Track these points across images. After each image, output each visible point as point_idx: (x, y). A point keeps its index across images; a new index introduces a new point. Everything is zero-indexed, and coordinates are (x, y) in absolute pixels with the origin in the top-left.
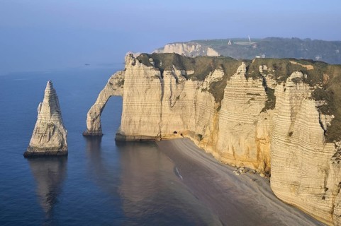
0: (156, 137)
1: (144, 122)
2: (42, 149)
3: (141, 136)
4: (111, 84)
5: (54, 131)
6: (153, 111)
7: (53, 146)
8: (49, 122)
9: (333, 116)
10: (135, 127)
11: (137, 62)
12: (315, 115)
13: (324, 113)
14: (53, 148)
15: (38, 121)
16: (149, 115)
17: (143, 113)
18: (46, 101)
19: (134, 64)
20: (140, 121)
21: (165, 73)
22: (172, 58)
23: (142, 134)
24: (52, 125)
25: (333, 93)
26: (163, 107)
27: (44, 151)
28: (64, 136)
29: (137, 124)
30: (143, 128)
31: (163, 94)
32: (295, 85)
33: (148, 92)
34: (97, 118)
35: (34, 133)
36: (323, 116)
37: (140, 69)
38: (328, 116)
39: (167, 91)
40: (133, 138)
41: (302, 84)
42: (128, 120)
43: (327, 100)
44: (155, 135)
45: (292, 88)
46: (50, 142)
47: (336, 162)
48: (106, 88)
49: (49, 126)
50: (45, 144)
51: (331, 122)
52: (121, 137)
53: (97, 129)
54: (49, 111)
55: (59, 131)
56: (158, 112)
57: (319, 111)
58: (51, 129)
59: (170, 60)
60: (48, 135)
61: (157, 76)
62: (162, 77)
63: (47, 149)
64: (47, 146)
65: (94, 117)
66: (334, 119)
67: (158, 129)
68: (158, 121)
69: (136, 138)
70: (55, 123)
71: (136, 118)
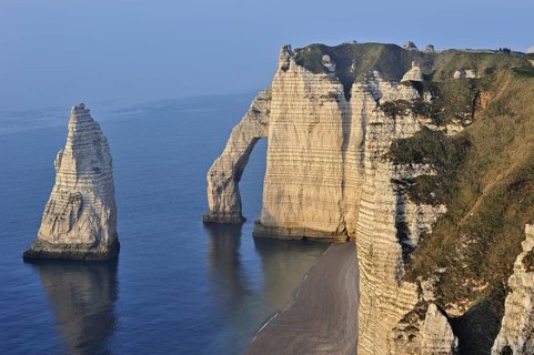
0: (336, 233)
1: (308, 198)
2: (57, 246)
3: (305, 230)
4: (256, 112)
5: (81, 210)
6: (327, 175)
7: (79, 241)
8: (73, 191)
9: (443, 209)
10: (291, 208)
11: (292, 62)
12: (386, 203)
13: (417, 200)
14: (78, 246)
15: (55, 189)
16: (317, 182)
17: (306, 179)
18: (68, 146)
19: (285, 69)
20: (300, 196)
21: (355, 87)
22: (376, 54)
23: (306, 225)
24: (79, 197)
25: (468, 144)
26: (347, 166)
27: (60, 251)
28: (103, 221)
29: (295, 201)
30: (308, 212)
31: (346, 136)
32: (389, 120)
33: (315, 130)
34: (226, 185)
35: (45, 213)
36: (411, 207)
37: (297, 78)
38: (426, 208)
39: (355, 130)
40: (286, 233)
41: (409, 119)
42: (275, 192)
43: (438, 163)
44: (332, 229)
45: (379, 129)
46: (73, 233)
47: (406, 338)
48: (245, 120)
49: (72, 199)
50: (64, 236)
51: (435, 225)
52: (262, 229)
53: (227, 209)
54: (73, 167)
55: (92, 210)
56: (338, 177)
57: (399, 193)
58: (76, 206)
59: (373, 59)
60: (67, 217)
61: (333, 96)
62: (348, 96)
63: (66, 246)
64: (67, 241)
65: (220, 183)
66: (447, 216)
67: (337, 216)
68: (337, 197)
69: (294, 233)
70: (84, 193)
71: (293, 190)
